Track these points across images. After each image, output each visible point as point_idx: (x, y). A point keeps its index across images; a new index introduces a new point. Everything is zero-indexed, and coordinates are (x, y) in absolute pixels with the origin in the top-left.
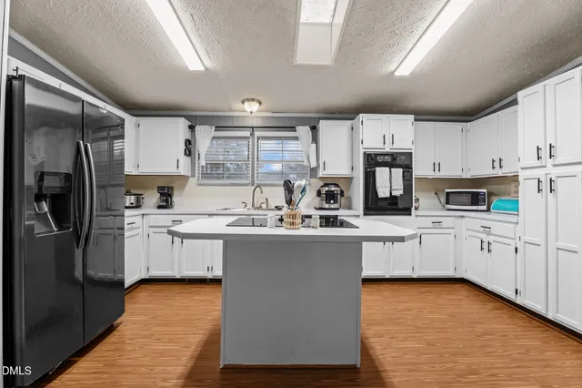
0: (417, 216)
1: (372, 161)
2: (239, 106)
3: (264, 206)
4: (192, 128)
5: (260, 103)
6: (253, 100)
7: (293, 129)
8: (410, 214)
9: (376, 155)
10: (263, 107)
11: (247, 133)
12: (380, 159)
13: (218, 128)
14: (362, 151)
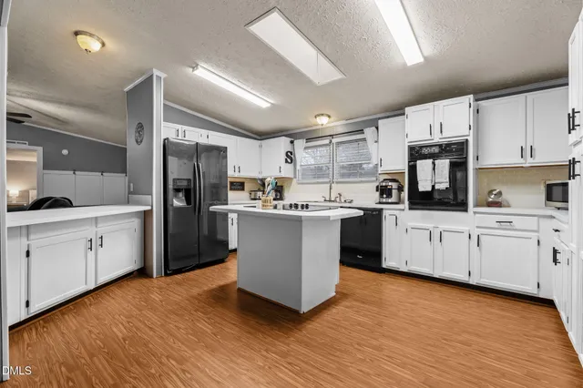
0: (475, 213)
1: (416, 153)
2: (313, 121)
3: (338, 200)
4: (292, 142)
5: (329, 117)
6: (322, 115)
7: (361, 131)
8: (466, 210)
9: (421, 147)
10: (332, 119)
11: (327, 141)
12: (425, 151)
13: (308, 140)
14: (407, 144)
